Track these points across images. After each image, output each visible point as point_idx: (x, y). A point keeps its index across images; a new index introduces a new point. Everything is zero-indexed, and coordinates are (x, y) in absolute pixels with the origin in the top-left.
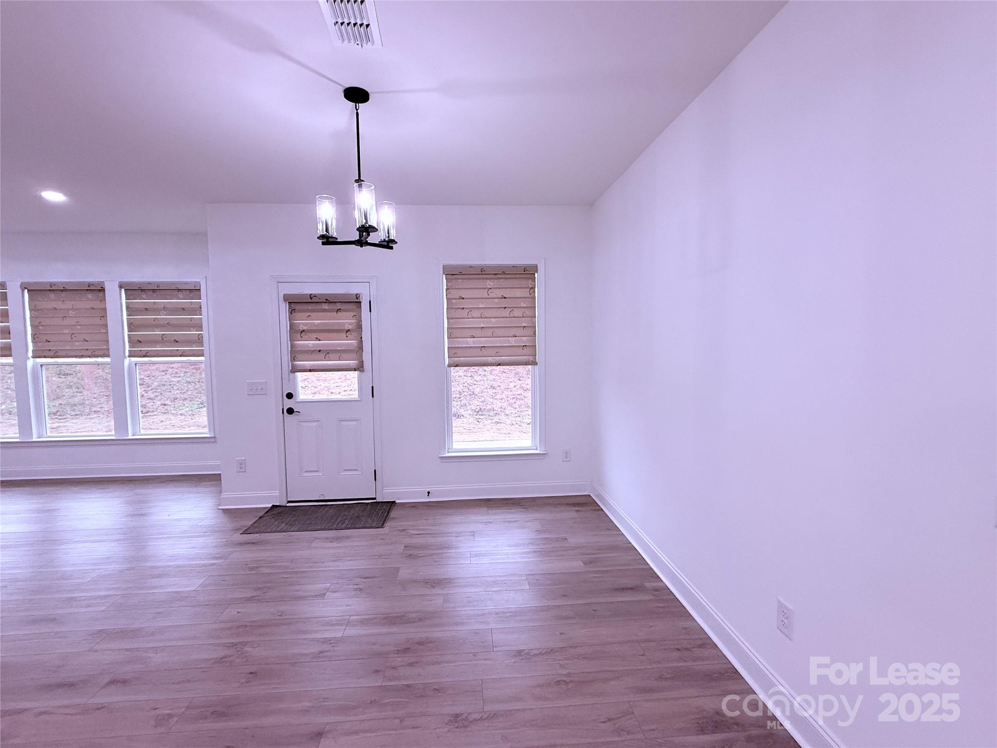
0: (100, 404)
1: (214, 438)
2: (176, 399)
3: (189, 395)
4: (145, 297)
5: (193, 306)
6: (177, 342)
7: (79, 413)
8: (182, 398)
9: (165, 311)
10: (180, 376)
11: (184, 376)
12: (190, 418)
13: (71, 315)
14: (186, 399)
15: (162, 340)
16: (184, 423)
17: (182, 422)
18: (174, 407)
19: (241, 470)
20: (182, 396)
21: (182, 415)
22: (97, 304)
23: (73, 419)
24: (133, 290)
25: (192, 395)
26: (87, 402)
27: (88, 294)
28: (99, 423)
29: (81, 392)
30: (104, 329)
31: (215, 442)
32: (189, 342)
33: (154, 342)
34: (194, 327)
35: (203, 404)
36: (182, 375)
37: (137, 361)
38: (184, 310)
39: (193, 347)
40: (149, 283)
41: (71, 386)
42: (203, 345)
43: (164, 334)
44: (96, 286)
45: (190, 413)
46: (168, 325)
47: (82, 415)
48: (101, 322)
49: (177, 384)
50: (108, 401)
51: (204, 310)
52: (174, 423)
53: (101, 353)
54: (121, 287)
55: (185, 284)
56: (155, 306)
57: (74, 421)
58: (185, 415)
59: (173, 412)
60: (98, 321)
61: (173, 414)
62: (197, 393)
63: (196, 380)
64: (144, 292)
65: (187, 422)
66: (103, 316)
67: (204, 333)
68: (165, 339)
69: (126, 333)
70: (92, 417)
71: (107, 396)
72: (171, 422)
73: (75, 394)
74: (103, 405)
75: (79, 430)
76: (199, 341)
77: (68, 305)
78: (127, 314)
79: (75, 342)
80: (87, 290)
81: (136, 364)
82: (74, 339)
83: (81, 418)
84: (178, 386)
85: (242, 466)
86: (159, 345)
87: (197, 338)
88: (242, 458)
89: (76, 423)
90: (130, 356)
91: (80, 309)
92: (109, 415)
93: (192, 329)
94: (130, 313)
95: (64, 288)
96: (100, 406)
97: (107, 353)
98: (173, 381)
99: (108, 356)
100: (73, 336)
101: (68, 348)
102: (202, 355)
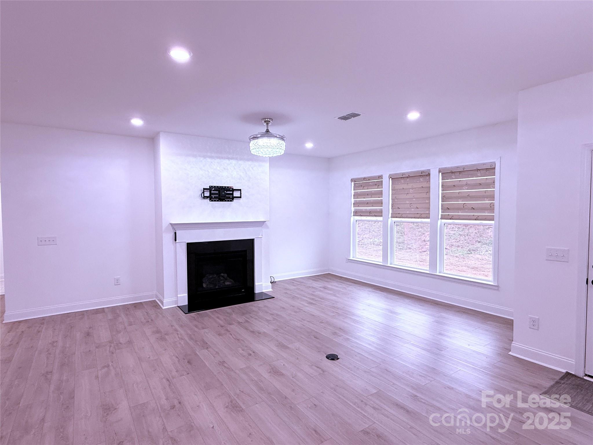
0: (411, 244)
1: (498, 286)
2: (453, 245)
3: (461, 244)
4: (454, 178)
5: (488, 181)
6: (474, 209)
7: (402, 248)
8: (456, 246)
9: (467, 186)
10: (455, 230)
11: (458, 230)
12: (462, 260)
13: (411, 192)
14: (459, 246)
15: (463, 208)
16: (458, 263)
17: (457, 262)
18: (452, 251)
19: (533, 327)
20: (456, 244)
21: (456, 257)
22: (425, 185)
23: (399, 251)
24: (446, 173)
25: (463, 244)
26: (405, 242)
27: (420, 178)
28: (411, 255)
29: (403, 236)
30: (428, 200)
31: (498, 290)
32: (483, 209)
33: (458, 209)
34: (487, 198)
35: (470, 251)
36: (457, 229)
37: (445, 222)
38: (481, 185)
39: (486, 213)
40: (457, 167)
41: (399, 232)
42: (494, 212)
43: (465, 203)
44: (425, 173)
45: (462, 257)
46: (469, 197)
47: (403, 249)
48: (427, 196)
49: (453, 236)
50: (415, 243)
51: (497, 184)
52: (452, 262)
53: (425, 216)
54: (439, 172)
55: (484, 165)
56: (461, 183)
57: (399, 252)
58: (459, 258)
59: (451, 254)
60: (424, 195)
61: (451, 256)
62: (466, 243)
63: (466, 234)
64: (453, 174)
65: (460, 263)
66: (428, 192)
67: (496, 202)
68: (465, 207)
69: (440, 202)
70: (408, 251)
71: (415, 239)
72: (450, 261)
73: (400, 236)
74: (413, 245)
75: (402, 259)
76: (491, 208)
77: (410, 186)
78: (442, 190)
79: (412, 208)
80: (420, 176)
81: (444, 224)
82: (411, 206)
83: (402, 251)
84: (454, 237)
85: (535, 324)
86: (461, 211)
87: (489, 206)
88: (536, 317)
89: (401, 254)
90: (441, 219)
91: (415, 188)
92: (416, 251)
93: (486, 199)
94: (443, 189)
95: (409, 175)
96: (411, 245)
97: (428, 216)
98: (451, 233)
99: (429, 218)
100: (411, 205)
101: (408, 212)
102: (493, 220)
